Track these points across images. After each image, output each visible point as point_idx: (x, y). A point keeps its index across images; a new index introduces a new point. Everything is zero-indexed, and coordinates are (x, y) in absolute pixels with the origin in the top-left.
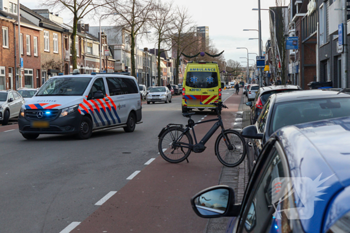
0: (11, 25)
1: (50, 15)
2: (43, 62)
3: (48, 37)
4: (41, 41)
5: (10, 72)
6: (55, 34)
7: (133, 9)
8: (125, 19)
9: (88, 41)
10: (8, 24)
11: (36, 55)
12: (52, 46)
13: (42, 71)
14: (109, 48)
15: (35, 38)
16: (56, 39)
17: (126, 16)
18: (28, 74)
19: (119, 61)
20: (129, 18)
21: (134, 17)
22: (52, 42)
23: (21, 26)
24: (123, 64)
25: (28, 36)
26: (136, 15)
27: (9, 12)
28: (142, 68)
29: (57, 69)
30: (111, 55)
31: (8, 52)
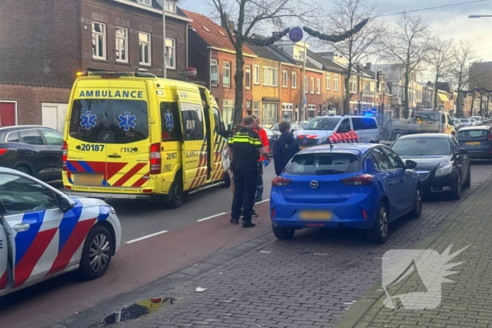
0: (299, 71)
1: (335, 57)
2: (324, 99)
3: (329, 78)
4: (324, 82)
5: (297, 107)
6: (336, 75)
7: (409, 51)
8: (401, 59)
9: (366, 79)
10: (296, 70)
11: (318, 93)
12: (332, 85)
13: (323, 106)
14: (387, 84)
15: (318, 79)
16: (337, 80)
17: (401, 56)
18: (312, 109)
19: (396, 96)
20: (405, 58)
21: (409, 57)
22: (333, 82)
23: (306, 70)
24: (400, 99)
25: (312, 78)
26: (411, 56)
27: (298, 59)
28: (421, 101)
29: (336, 104)
30: (388, 91)
31: (296, 92)
